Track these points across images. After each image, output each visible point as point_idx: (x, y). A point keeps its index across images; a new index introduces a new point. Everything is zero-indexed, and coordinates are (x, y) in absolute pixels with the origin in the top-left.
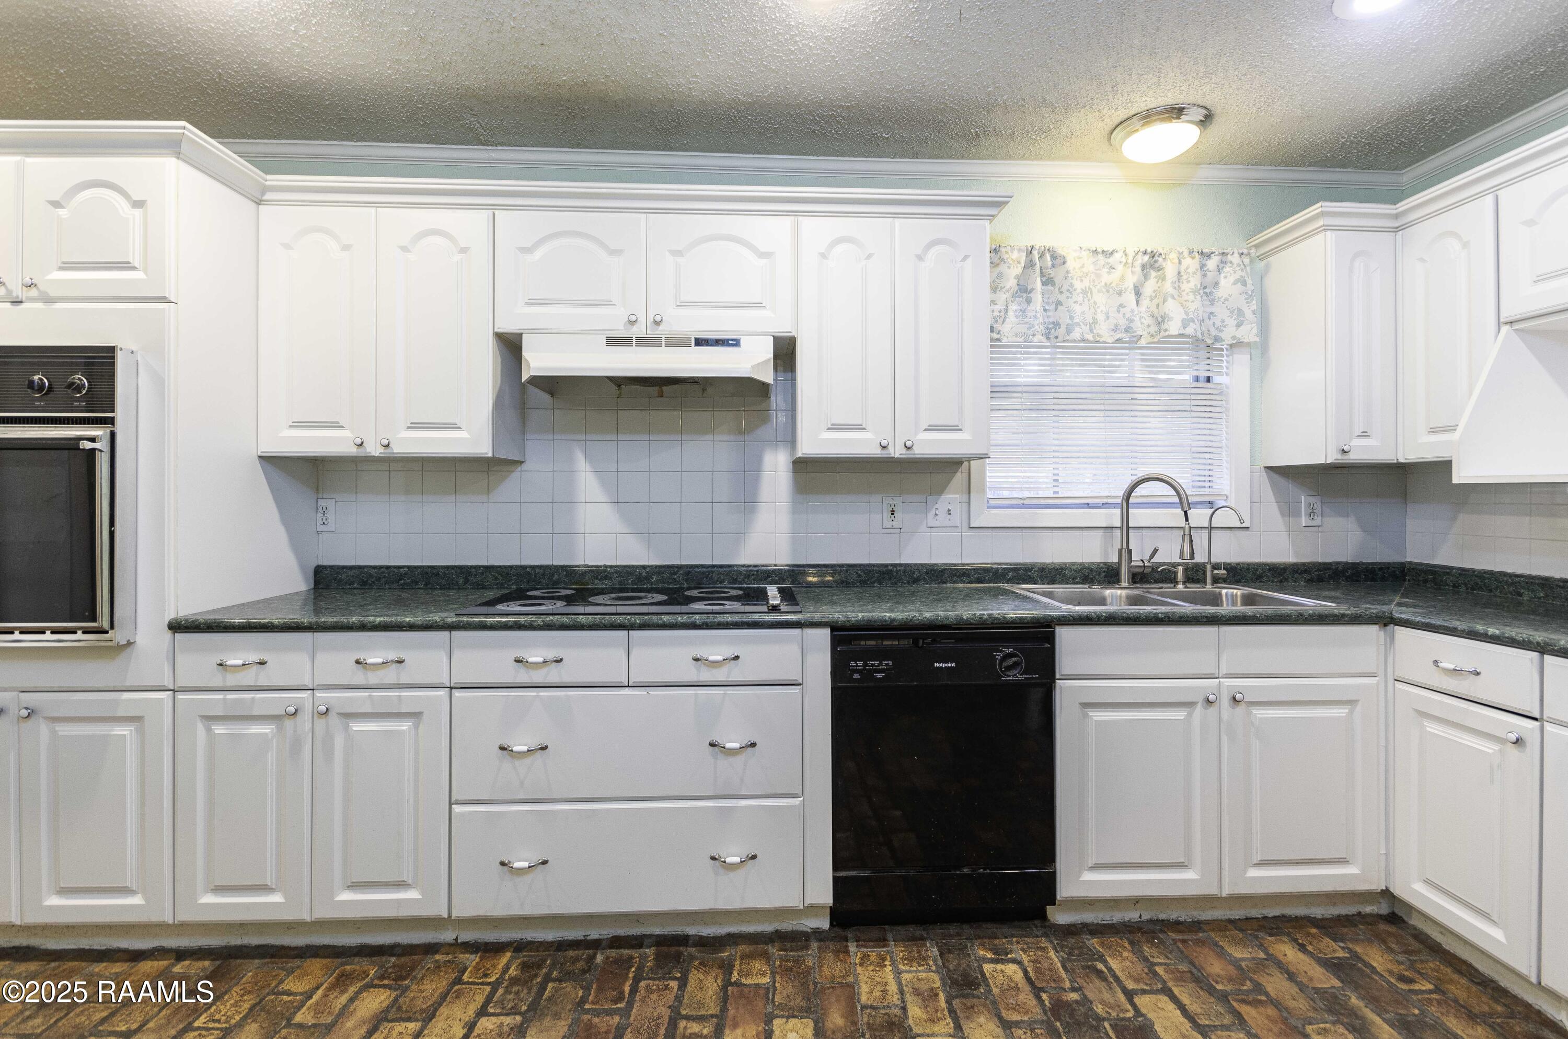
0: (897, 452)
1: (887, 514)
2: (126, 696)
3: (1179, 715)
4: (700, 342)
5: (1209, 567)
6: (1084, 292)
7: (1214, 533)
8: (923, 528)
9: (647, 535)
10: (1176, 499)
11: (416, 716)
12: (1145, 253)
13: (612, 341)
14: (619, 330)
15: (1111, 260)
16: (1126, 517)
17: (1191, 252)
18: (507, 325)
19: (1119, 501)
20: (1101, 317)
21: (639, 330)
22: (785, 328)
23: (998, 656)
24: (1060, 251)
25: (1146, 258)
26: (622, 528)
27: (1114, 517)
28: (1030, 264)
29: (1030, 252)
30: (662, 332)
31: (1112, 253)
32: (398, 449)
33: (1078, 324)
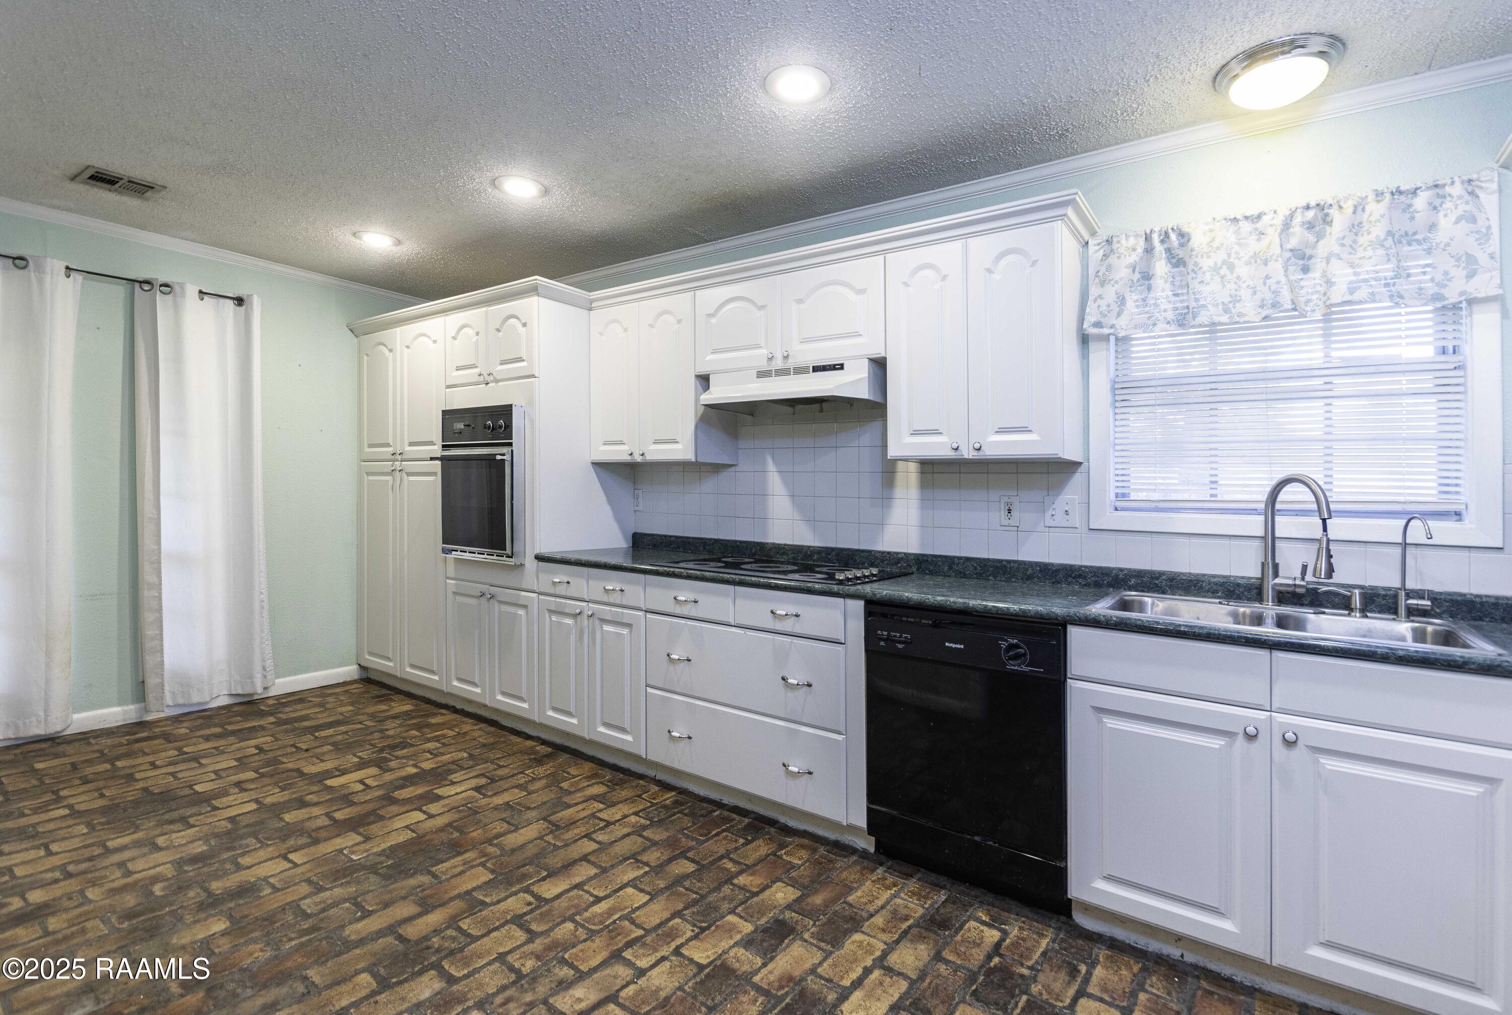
0: (967, 453)
1: (1004, 513)
2: (523, 593)
3: (1216, 743)
4: (816, 369)
5: (1402, 594)
6: (1216, 269)
7: (1410, 551)
8: (1041, 527)
9: (812, 521)
10: (1315, 507)
11: (629, 626)
12: (1308, 207)
13: (762, 374)
14: (764, 365)
15: (1259, 225)
16: (1270, 526)
17: (1379, 194)
18: (703, 370)
19: (1263, 506)
20: (1245, 293)
21: (779, 364)
22: (877, 351)
23: (1004, 645)
24: (1185, 229)
25: (1310, 214)
26: (797, 517)
27: (1255, 525)
28: (1149, 250)
29: (1148, 238)
30: (791, 364)
31: (1259, 217)
32: (650, 457)
33: (1204, 306)
